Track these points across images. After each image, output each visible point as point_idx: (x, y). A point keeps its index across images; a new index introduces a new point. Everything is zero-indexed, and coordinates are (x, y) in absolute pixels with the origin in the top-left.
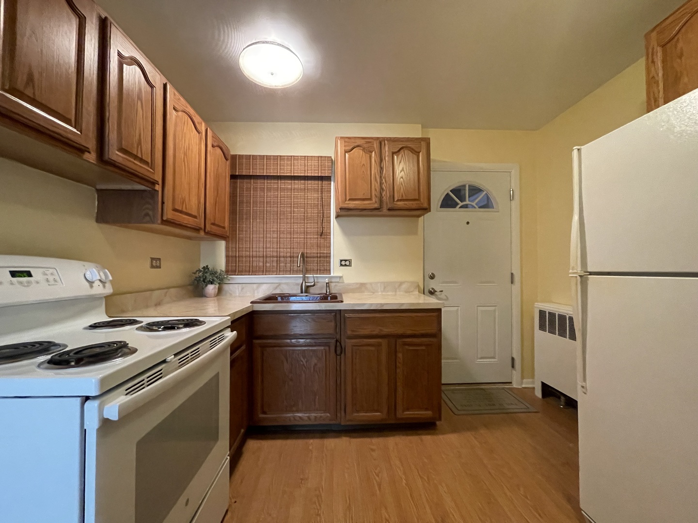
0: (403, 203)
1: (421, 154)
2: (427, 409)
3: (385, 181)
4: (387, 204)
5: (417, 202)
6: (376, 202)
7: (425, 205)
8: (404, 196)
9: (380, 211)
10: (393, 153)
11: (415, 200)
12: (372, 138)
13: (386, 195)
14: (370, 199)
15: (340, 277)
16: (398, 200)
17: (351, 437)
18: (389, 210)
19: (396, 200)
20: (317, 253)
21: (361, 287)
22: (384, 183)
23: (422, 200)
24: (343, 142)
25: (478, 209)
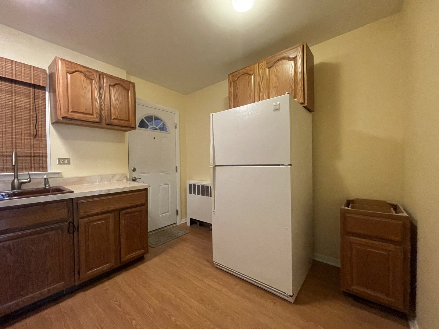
0: (118, 121)
1: (129, 92)
2: (140, 250)
3: (104, 103)
4: (105, 120)
5: (127, 122)
6: (97, 117)
7: (133, 125)
8: (119, 117)
9: (100, 124)
10: (110, 86)
11: (126, 120)
12: (92, 69)
13: (105, 113)
14: (92, 114)
15: (59, 173)
16: (114, 119)
17: (84, 291)
18: (108, 124)
19: (112, 118)
20: (31, 153)
21: (80, 180)
22: (102, 105)
23: (131, 121)
24: (65, 64)
25: (159, 131)
